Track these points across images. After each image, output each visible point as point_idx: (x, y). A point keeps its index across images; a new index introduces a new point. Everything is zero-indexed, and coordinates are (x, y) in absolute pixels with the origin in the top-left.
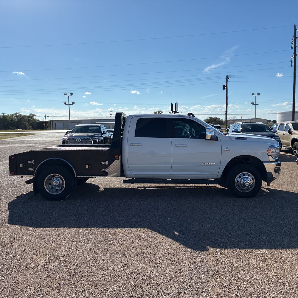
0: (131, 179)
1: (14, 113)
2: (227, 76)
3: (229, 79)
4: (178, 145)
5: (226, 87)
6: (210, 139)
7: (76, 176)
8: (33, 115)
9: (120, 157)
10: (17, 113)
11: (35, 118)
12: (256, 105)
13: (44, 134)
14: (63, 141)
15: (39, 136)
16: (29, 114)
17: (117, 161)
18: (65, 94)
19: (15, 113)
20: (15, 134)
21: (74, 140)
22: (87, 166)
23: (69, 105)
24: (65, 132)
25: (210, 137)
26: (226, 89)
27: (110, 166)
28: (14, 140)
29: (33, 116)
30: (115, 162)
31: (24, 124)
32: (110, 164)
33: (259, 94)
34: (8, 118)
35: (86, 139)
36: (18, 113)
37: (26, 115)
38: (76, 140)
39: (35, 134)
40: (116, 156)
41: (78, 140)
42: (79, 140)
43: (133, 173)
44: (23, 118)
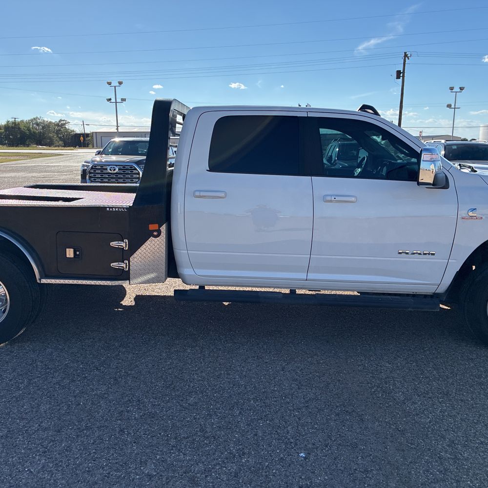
0: (197, 287)
1: (32, 118)
2: (405, 53)
3: (408, 59)
4: (333, 199)
5: (401, 75)
6: (434, 184)
7: (40, 280)
8: (64, 122)
9: (163, 229)
10: (37, 117)
11: (67, 126)
12: (455, 108)
13: (76, 156)
14: (83, 170)
15: (68, 158)
16: (58, 121)
17: (156, 239)
18: (109, 84)
19: (34, 119)
20: (27, 154)
21: (104, 169)
22: (70, 253)
23: (116, 102)
24: (94, 153)
25: (433, 176)
26: (401, 78)
27: (135, 255)
28: (21, 165)
29: (64, 124)
30: (148, 242)
31: (50, 138)
32: (134, 248)
33: (462, 89)
34: (22, 127)
35: (127, 167)
36: (39, 117)
37: (53, 121)
38: (107, 169)
39: (63, 155)
40: (152, 227)
41: (111, 170)
42: (114, 170)
43: (201, 272)
44: (47, 126)
